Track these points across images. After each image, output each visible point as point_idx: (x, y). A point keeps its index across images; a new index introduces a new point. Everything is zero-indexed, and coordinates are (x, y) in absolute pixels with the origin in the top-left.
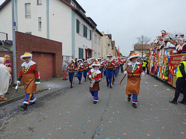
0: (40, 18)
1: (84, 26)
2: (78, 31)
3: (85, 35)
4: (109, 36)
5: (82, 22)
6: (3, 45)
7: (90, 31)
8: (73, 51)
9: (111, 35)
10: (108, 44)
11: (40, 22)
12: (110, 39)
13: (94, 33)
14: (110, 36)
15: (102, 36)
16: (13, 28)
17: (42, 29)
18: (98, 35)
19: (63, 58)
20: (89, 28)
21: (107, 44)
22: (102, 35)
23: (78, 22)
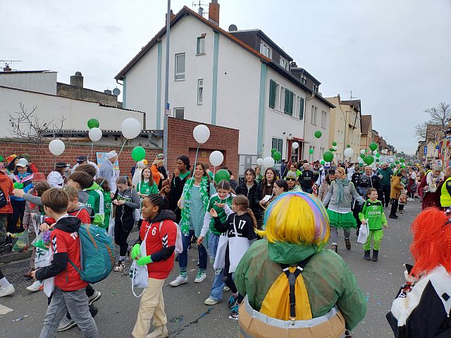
0: (201, 81)
1: (287, 92)
2: (272, 105)
3: (288, 110)
4: (352, 106)
5: (283, 84)
6: (150, 139)
7: (302, 100)
8: (261, 145)
9: (358, 103)
10: (350, 125)
11: (201, 89)
12: (357, 111)
13: (311, 103)
14: (355, 106)
15: (333, 107)
16: (165, 113)
17: (203, 102)
18: (321, 107)
19: (238, 159)
20: (298, 94)
21: (347, 126)
22: (331, 106)
23: (273, 86)
